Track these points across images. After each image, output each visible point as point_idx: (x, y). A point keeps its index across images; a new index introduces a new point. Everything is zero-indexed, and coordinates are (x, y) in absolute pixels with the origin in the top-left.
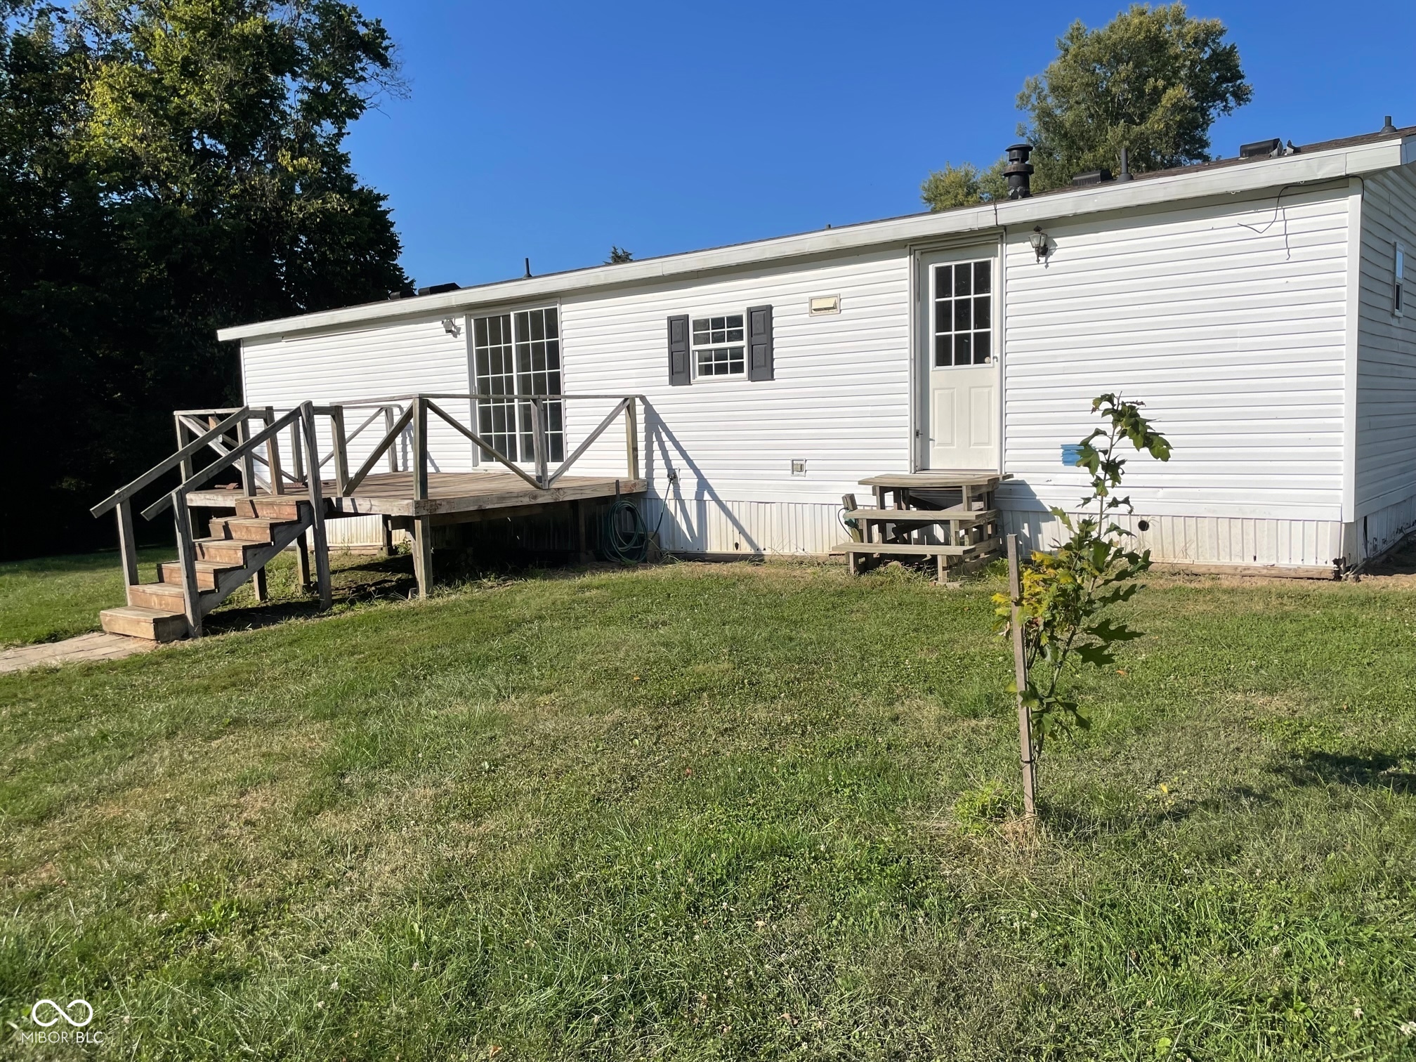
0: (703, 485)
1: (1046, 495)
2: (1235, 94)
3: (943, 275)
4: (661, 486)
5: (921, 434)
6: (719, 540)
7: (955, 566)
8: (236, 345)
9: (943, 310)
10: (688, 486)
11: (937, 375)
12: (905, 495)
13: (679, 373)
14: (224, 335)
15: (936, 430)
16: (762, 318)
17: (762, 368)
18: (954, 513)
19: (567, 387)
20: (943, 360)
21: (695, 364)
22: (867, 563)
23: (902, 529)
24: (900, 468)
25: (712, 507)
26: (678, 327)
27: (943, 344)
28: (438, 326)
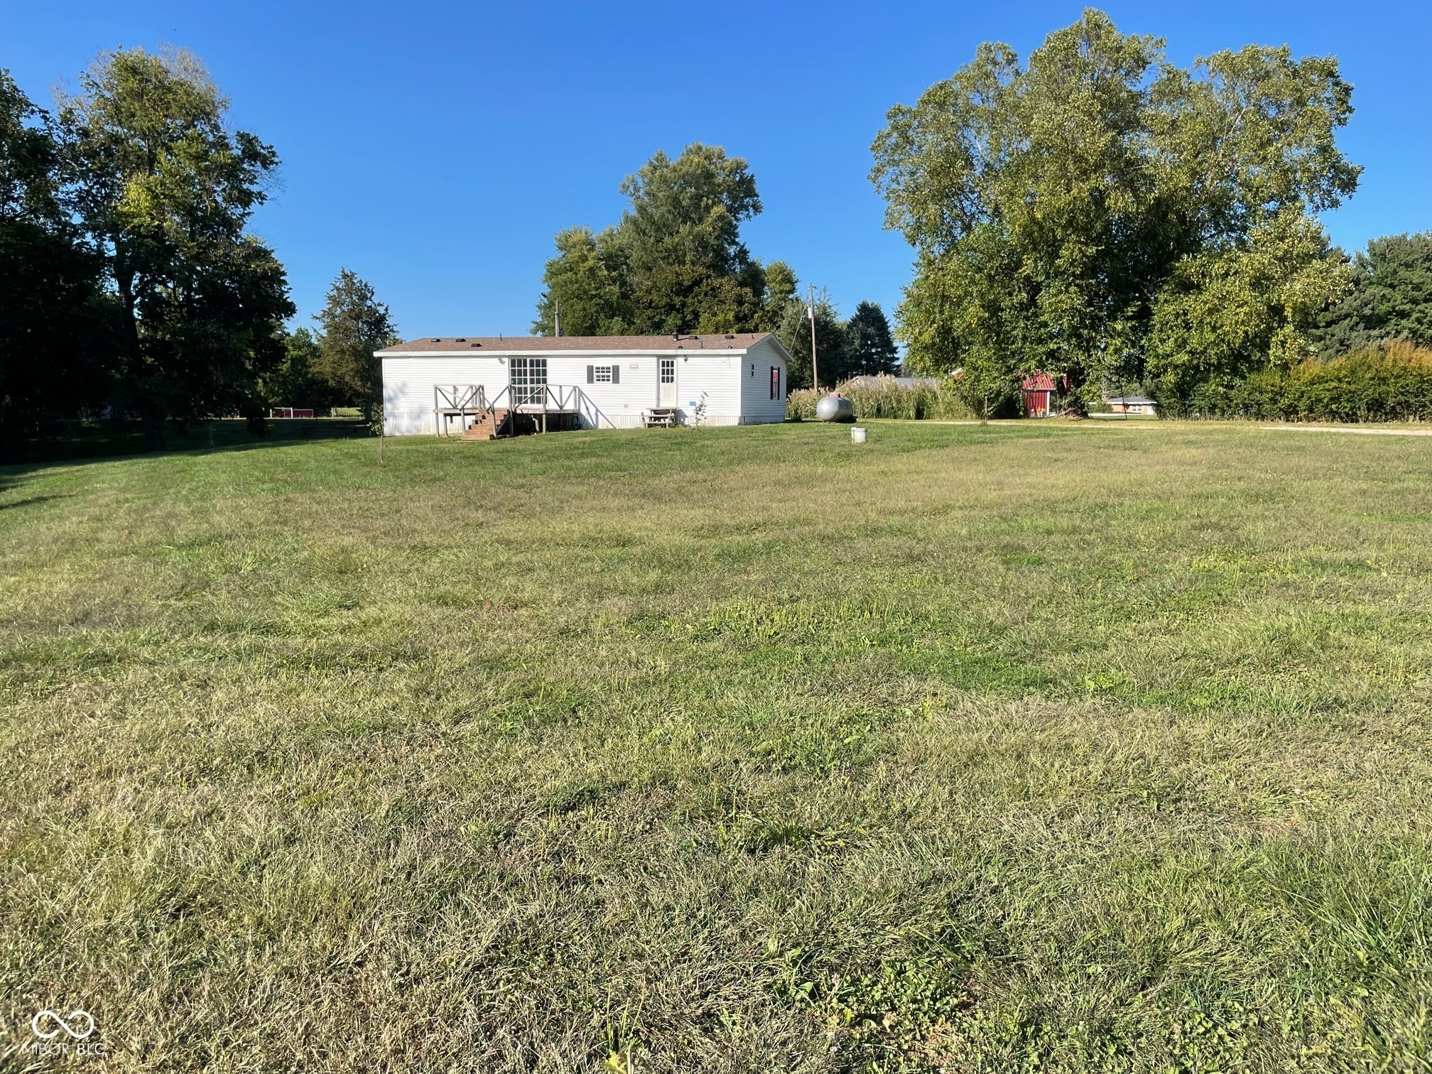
0: (597, 411)
1: (686, 413)
2: (753, 206)
3: (663, 362)
4: (583, 411)
5: (658, 399)
6: (602, 425)
7: (669, 425)
8: (380, 359)
9: (663, 370)
10: (593, 411)
11: (662, 385)
12: (655, 412)
13: (590, 380)
14: (376, 354)
15: (662, 397)
16: (616, 369)
17: (616, 380)
18: (669, 415)
19: (549, 382)
20: (663, 381)
21: (595, 378)
22: (650, 426)
23: (656, 419)
24: (654, 407)
25: (600, 417)
26: (590, 369)
27: (663, 378)
28: (496, 360)
